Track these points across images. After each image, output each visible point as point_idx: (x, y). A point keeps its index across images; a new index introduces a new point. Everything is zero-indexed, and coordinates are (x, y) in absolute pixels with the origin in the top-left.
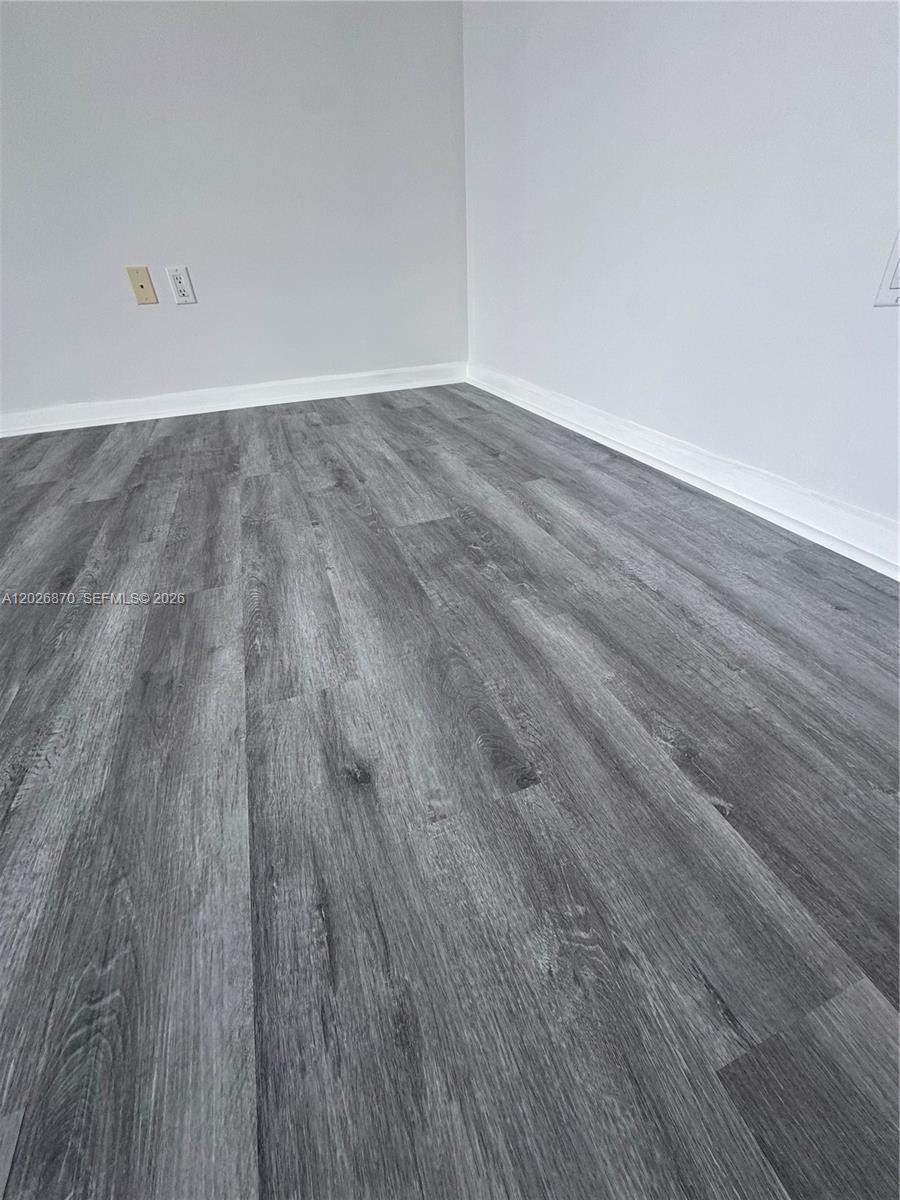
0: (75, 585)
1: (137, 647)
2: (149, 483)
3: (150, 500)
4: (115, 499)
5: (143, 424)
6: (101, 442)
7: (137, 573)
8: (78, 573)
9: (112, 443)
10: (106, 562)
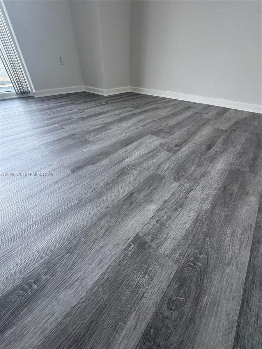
0: (211, 150)
1: (224, 177)
2: (238, 130)
3: (237, 136)
4: (227, 131)
5: (239, 111)
6: (225, 113)
7: (229, 155)
8: (213, 147)
9: (229, 114)
10: (221, 148)
